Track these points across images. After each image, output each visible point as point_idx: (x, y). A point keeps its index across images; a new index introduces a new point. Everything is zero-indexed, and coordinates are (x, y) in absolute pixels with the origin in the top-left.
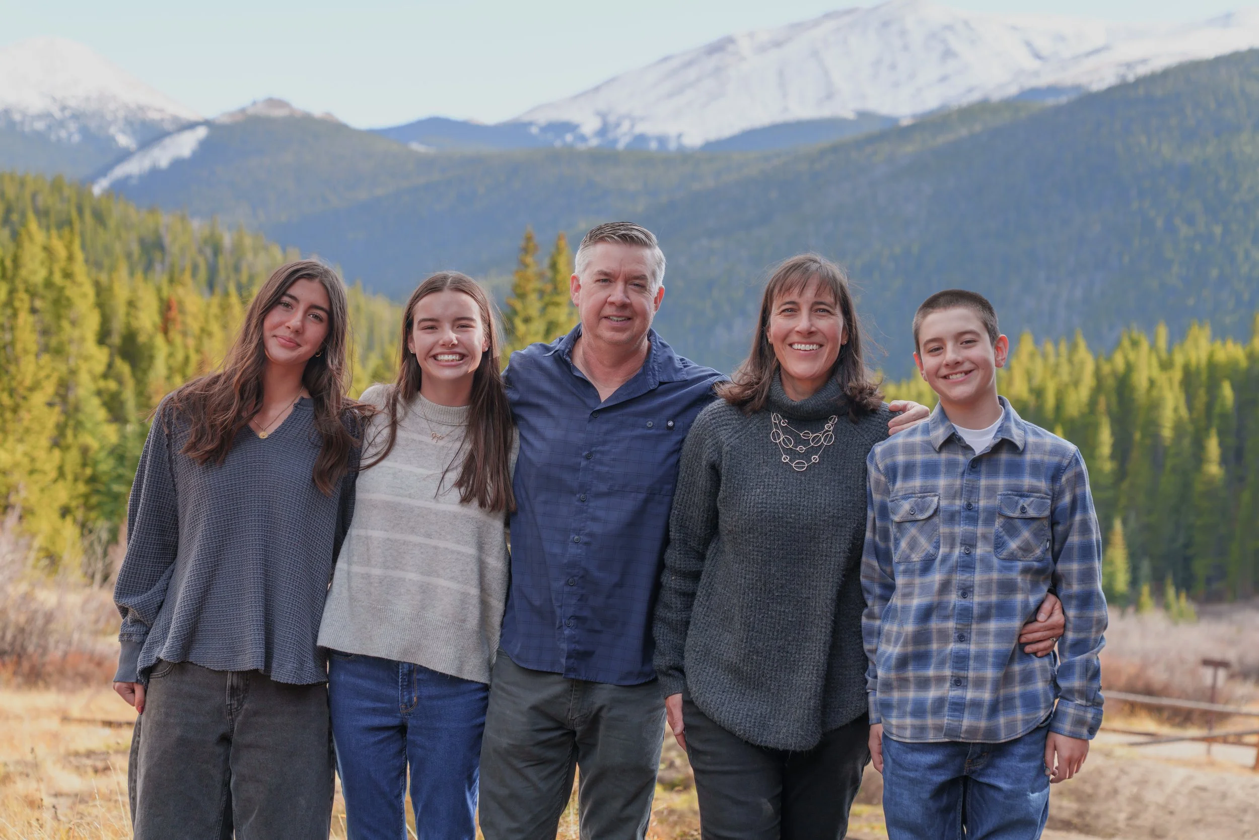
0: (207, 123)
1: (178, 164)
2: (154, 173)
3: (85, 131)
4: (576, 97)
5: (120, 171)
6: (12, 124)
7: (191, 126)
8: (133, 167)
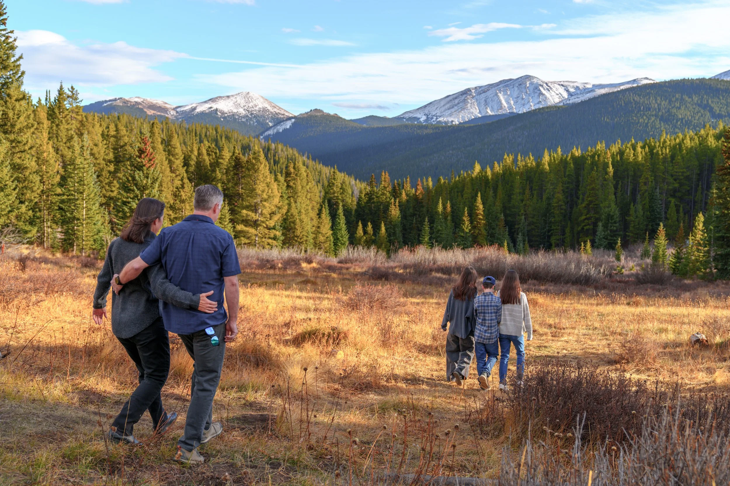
0: (295, 117)
1: (285, 130)
2: (278, 133)
3: (258, 121)
4: (418, 109)
5: (267, 133)
6: (235, 119)
7: (289, 119)
8: (271, 132)
